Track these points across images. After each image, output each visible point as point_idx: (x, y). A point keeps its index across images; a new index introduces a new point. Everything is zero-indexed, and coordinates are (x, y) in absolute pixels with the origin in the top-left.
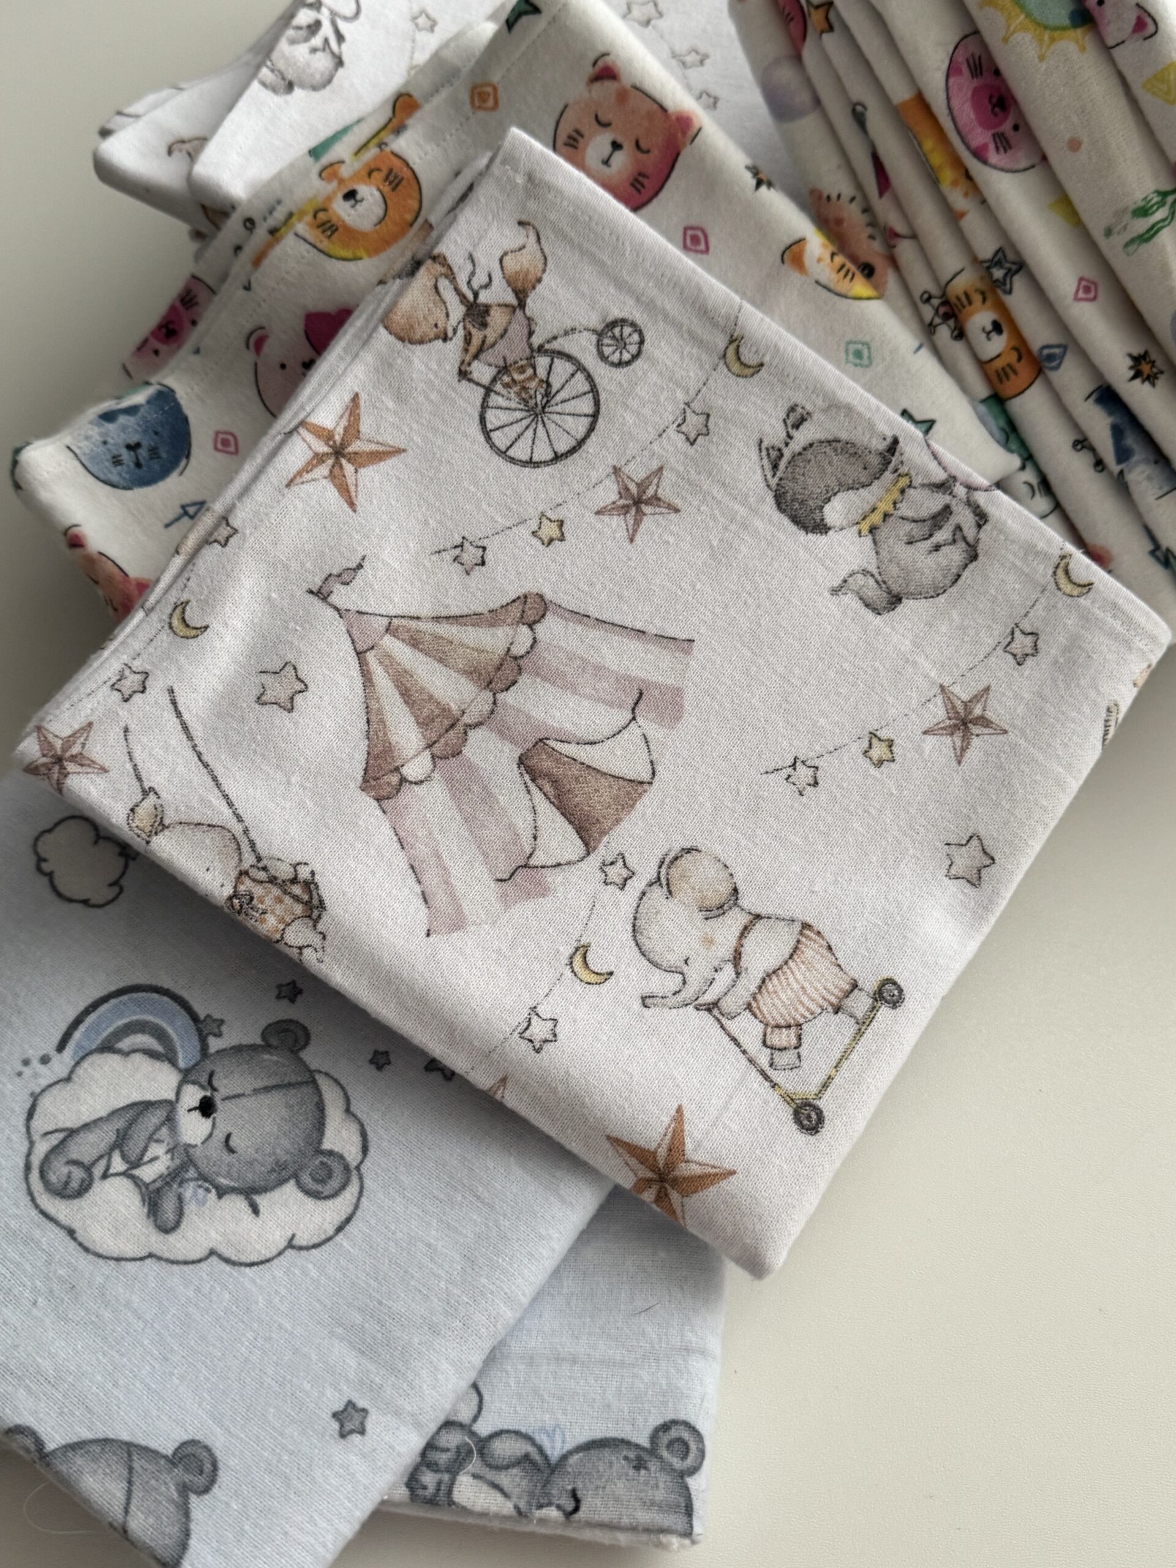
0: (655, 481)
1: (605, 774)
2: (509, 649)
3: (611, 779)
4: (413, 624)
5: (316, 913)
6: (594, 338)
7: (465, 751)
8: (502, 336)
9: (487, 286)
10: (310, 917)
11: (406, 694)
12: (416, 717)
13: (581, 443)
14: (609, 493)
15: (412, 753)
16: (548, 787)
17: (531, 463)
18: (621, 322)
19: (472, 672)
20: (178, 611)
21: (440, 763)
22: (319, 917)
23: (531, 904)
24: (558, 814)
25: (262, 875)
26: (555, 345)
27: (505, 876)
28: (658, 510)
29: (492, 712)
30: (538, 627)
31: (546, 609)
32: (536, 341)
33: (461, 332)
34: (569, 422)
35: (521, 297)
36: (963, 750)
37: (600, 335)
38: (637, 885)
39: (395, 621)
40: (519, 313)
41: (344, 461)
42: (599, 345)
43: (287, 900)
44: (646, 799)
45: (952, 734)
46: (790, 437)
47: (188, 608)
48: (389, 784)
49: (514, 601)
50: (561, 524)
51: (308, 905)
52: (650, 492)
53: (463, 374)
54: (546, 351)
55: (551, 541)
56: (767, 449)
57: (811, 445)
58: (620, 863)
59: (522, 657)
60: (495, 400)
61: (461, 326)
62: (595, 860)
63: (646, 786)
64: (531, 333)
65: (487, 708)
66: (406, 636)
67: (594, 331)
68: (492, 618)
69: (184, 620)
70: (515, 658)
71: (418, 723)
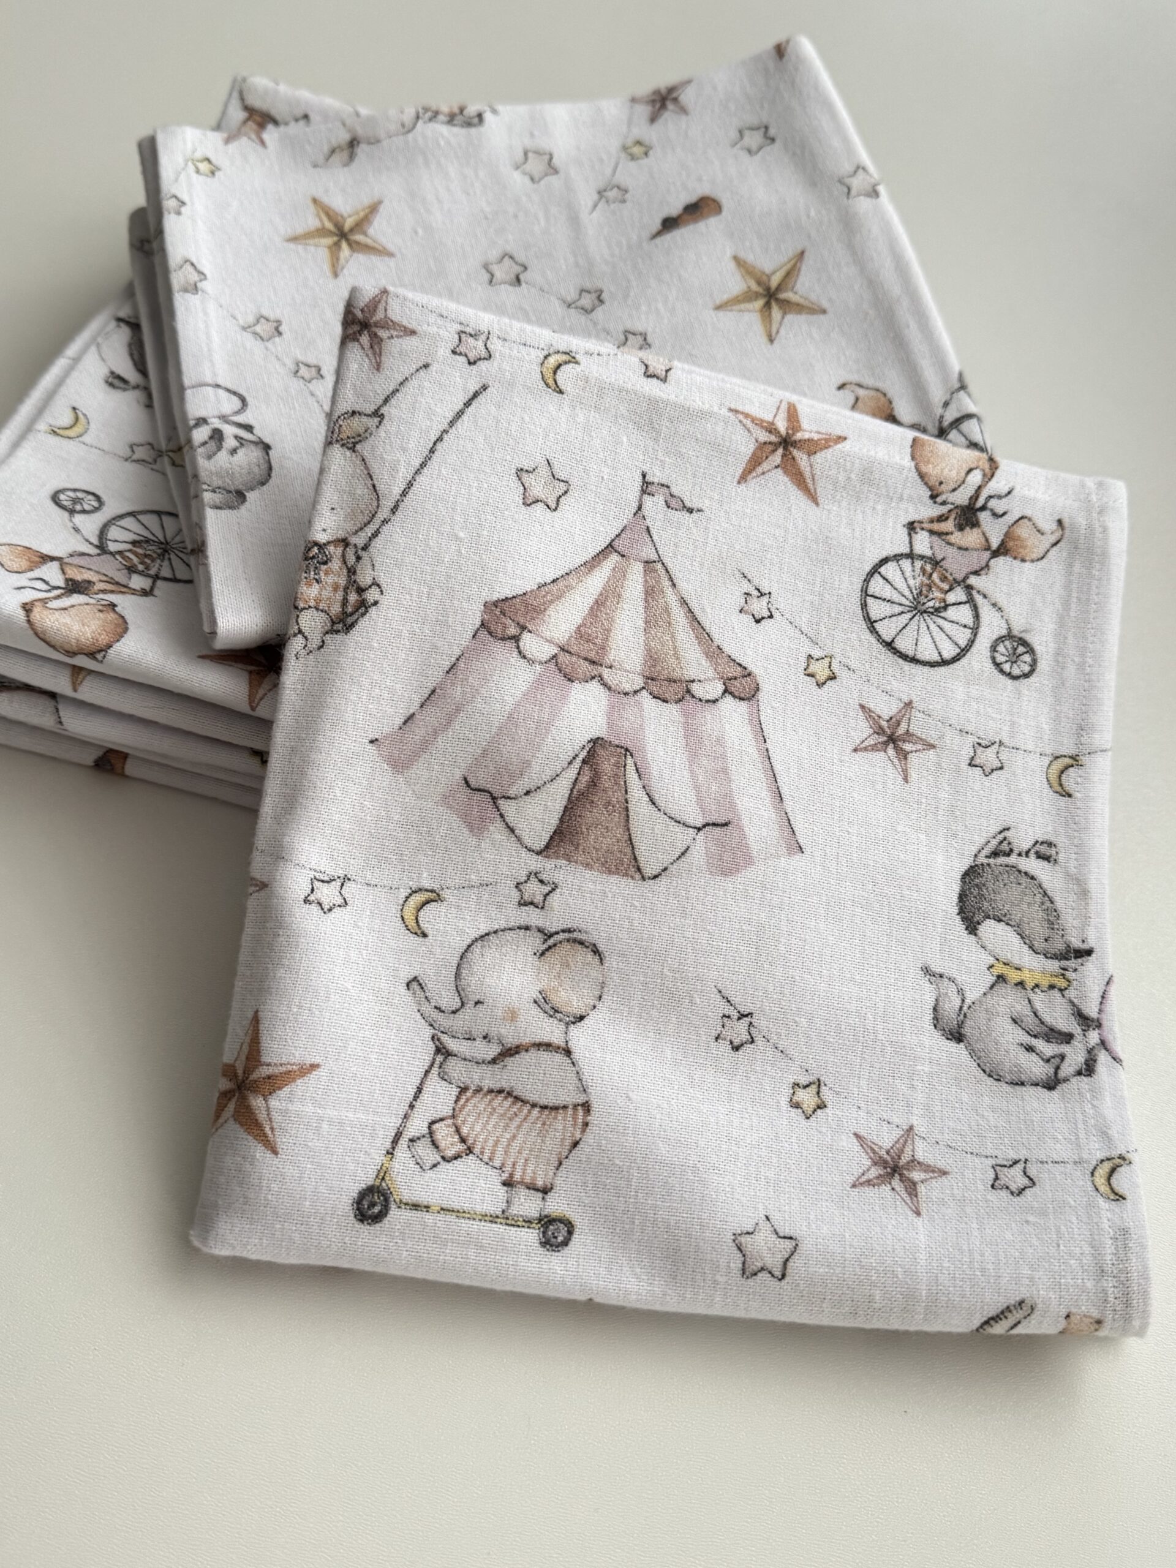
0: (919, 747)
1: (628, 829)
2: (693, 681)
3: (626, 837)
4: (667, 583)
5: (340, 626)
6: (1004, 632)
7: (576, 685)
8: (960, 548)
9: (995, 515)
10: (333, 623)
11: (599, 604)
12: (583, 625)
13: (914, 660)
14: (886, 708)
15: (548, 634)
16: (585, 779)
17: (871, 624)
18: (1031, 651)
19: (652, 658)
20: (565, 358)
21: (552, 666)
22: (337, 632)
23: (456, 822)
24: (564, 803)
25: (351, 560)
26: (979, 599)
27: (473, 783)
28: (896, 761)
29: (626, 694)
30: (729, 699)
31: (749, 699)
32: (973, 580)
33: (944, 509)
34: (925, 641)
35: (1002, 550)
36: (869, 1182)
37: (1010, 636)
38: (532, 917)
39: (659, 566)
40: (987, 554)
41: (780, 451)
42: (1001, 639)
43: (340, 595)
44: (624, 882)
45: (875, 1164)
46: (1027, 853)
47: (571, 365)
48: (505, 627)
49: (740, 665)
50: (833, 678)
51: (345, 614)
52: (908, 747)
53: (911, 527)
54: (971, 594)
55: (812, 675)
56: (1005, 839)
57: (1033, 878)
58: (547, 889)
59: (693, 697)
60: (906, 564)
61: (950, 507)
62: (535, 863)
63: (638, 876)
64: (976, 573)
65: (627, 687)
66: (652, 582)
67: (1009, 629)
68: (714, 652)
69: (559, 366)
70: (688, 691)
71: (578, 628)
